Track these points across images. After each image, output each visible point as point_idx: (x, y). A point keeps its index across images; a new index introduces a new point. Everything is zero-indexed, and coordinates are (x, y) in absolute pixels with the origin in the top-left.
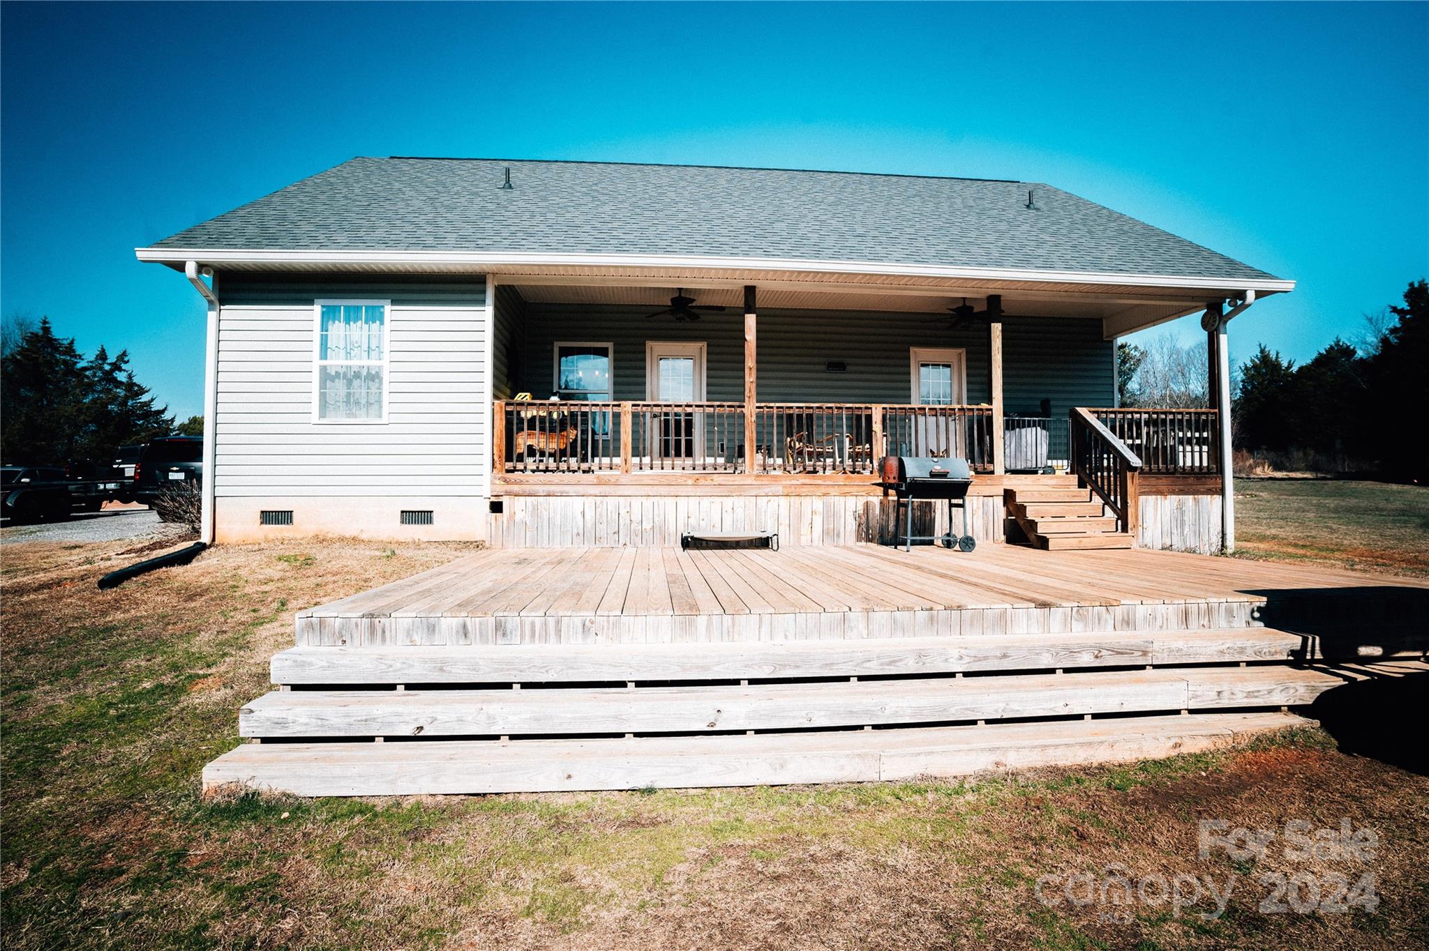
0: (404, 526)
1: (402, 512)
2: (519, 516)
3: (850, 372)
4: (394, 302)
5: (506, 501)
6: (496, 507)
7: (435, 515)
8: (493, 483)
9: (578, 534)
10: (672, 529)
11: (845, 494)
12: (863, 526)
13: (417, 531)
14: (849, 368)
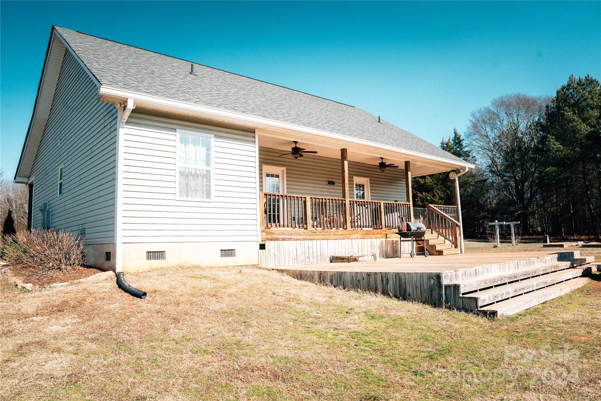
0: (222, 258)
1: (221, 250)
2: (272, 251)
3: (337, 186)
4: (216, 136)
5: (267, 244)
6: (262, 247)
7: (237, 252)
8: (262, 235)
9: (295, 259)
10: (327, 255)
11: (376, 238)
12: (381, 251)
13: (228, 261)
14: (336, 184)
